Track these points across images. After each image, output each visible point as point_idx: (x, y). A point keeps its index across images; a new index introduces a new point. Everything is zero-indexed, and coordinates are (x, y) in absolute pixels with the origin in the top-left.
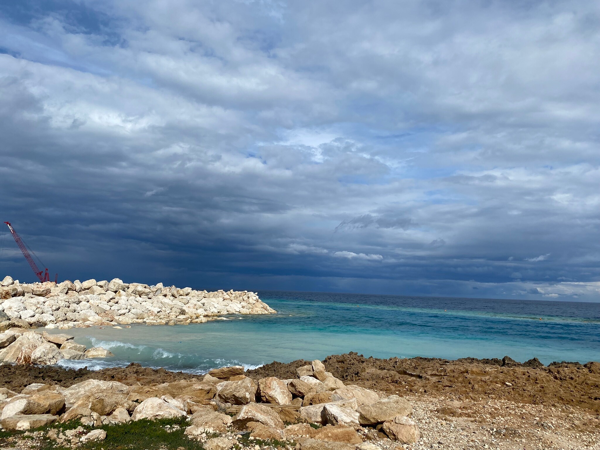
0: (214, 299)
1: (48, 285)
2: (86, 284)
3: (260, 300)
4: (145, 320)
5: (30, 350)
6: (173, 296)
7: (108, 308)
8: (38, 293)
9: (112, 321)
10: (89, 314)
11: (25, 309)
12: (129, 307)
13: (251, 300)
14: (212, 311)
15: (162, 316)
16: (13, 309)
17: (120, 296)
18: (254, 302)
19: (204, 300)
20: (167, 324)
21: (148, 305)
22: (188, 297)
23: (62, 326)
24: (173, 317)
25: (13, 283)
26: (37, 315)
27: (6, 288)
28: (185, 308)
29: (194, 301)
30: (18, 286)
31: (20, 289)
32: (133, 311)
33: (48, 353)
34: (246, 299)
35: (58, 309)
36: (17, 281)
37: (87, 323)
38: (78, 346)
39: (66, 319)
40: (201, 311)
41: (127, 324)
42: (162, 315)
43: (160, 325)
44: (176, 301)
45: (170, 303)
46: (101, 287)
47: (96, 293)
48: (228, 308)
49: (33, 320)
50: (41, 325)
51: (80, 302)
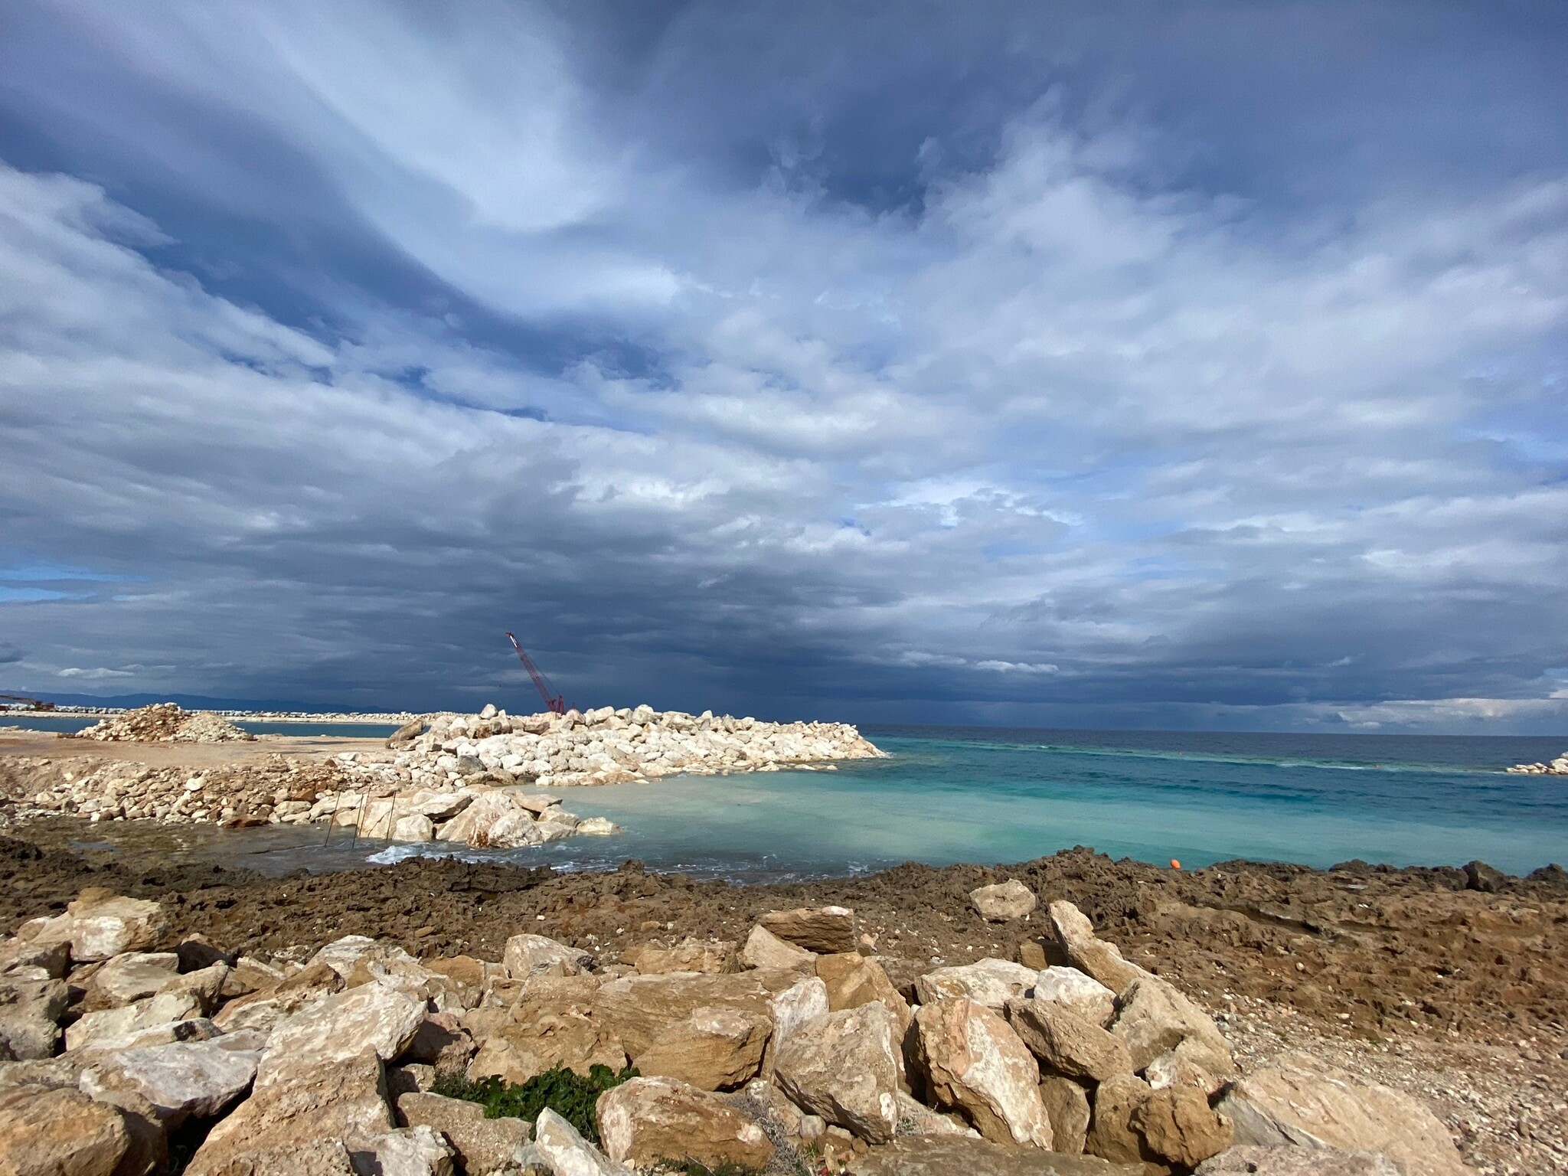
0: (789, 736)
1: (549, 717)
2: (600, 714)
3: (860, 737)
4: (685, 769)
5: (487, 823)
6: (727, 730)
7: (630, 750)
8: (532, 729)
9: (634, 771)
10: (602, 760)
11: (510, 752)
12: (661, 749)
13: (846, 738)
14: (786, 754)
15: (711, 763)
16: (492, 754)
17: (649, 731)
18: (852, 740)
19: (773, 738)
20: (719, 773)
21: (690, 744)
22: (750, 733)
23: (559, 779)
24: (728, 764)
25: (496, 715)
26: (526, 763)
27: (485, 723)
28: (746, 749)
29: (758, 738)
30: (504, 719)
31: (505, 724)
32: (667, 754)
33: (515, 829)
34: (838, 734)
35: (557, 753)
36: (503, 711)
37: (600, 775)
38: (566, 815)
39: (569, 769)
40: (770, 755)
41: (658, 776)
42: (711, 761)
43: (708, 775)
44: (732, 739)
45: (724, 741)
46: (621, 718)
47: (614, 728)
48: (812, 750)
49: (519, 770)
50: (530, 778)
51: (589, 741)
